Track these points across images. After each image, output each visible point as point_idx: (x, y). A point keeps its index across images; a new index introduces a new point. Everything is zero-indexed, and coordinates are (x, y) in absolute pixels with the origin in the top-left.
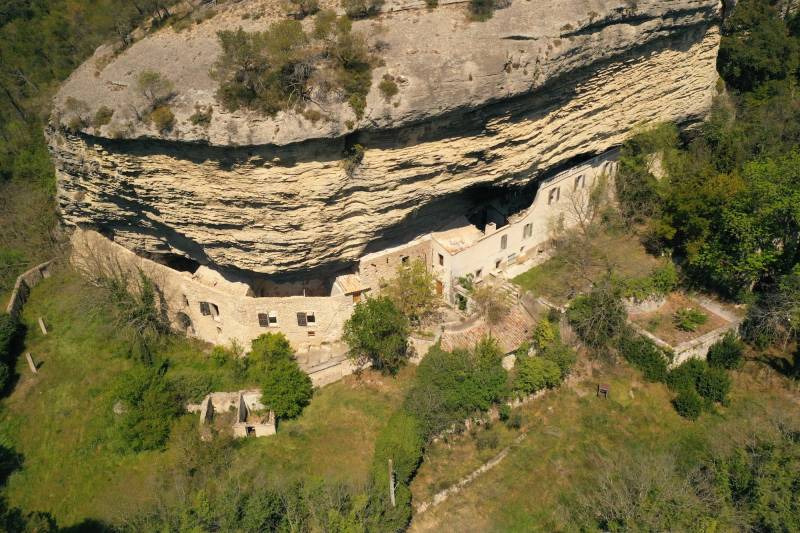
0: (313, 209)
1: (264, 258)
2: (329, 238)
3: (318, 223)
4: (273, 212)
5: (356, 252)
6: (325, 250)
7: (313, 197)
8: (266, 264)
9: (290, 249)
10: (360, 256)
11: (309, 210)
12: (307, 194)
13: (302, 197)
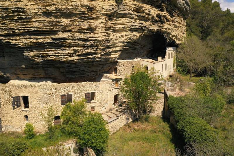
0: (102, 21)
1: (71, 51)
2: (108, 41)
3: (104, 31)
4: (79, 20)
5: (117, 55)
6: (105, 49)
7: (103, 12)
8: (71, 55)
9: (88, 43)
10: (118, 59)
11: (100, 21)
12: (100, 9)
13: (97, 11)
